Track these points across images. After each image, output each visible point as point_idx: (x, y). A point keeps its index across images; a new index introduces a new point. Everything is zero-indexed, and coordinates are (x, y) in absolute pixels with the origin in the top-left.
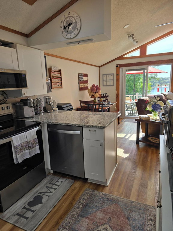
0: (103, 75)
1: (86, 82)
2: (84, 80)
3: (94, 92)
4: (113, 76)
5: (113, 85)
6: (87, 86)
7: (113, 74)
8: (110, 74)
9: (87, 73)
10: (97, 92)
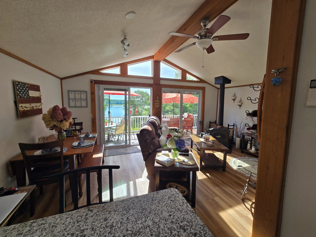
0: (69, 91)
1: (38, 100)
2: (30, 95)
3: (60, 119)
4: (85, 94)
5: (86, 106)
6: (40, 108)
7: (86, 92)
8: (81, 91)
9: (38, 85)
10: (65, 119)
